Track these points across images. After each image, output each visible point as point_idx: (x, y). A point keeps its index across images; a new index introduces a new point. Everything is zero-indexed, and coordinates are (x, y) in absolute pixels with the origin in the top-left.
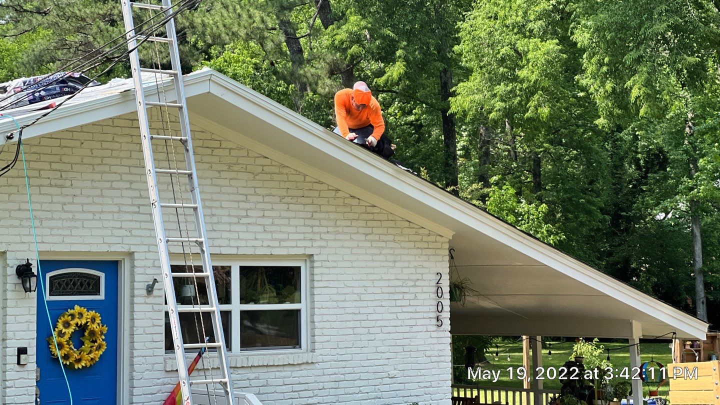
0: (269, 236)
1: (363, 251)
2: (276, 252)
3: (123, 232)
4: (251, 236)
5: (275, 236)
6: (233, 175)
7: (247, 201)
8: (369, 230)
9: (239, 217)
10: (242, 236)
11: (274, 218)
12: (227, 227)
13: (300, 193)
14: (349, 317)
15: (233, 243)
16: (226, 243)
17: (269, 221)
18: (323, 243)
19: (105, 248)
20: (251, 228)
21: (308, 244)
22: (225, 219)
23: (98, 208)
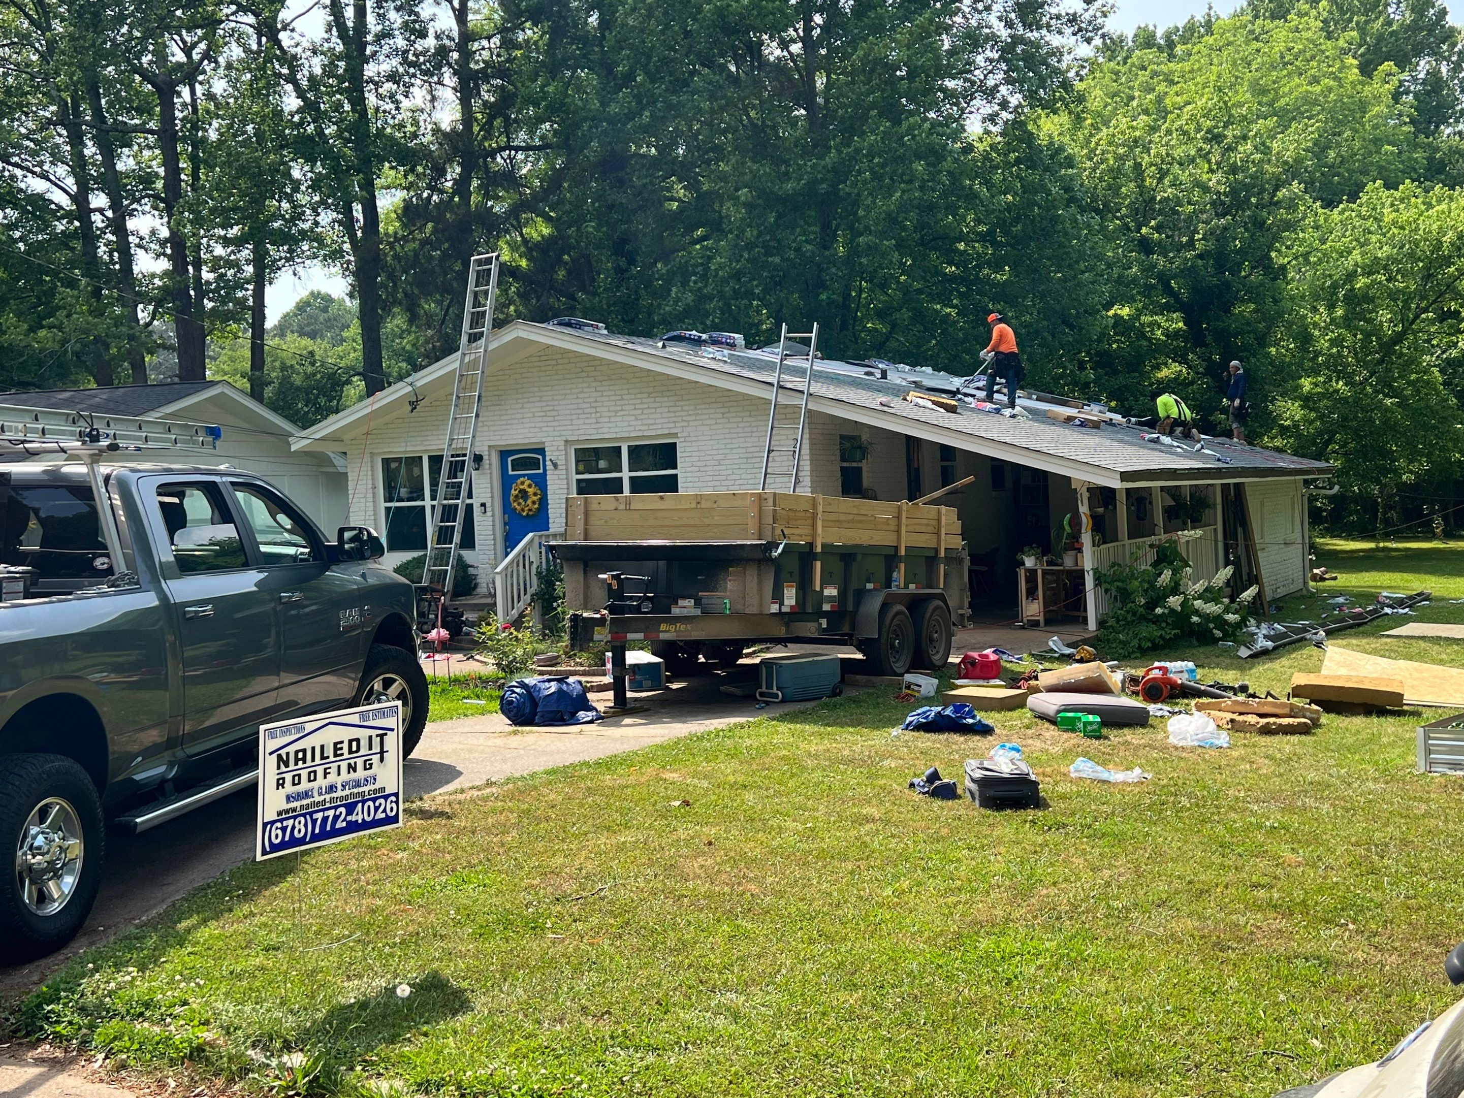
0: (639, 423)
1: (720, 426)
2: (646, 434)
3: (536, 430)
4: (626, 424)
5: (645, 422)
6: (612, 382)
7: (623, 399)
8: (726, 410)
9: (616, 412)
10: (619, 424)
11: (643, 409)
12: (607, 420)
13: (665, 388)
14: (710, 478)
15: (612, 430)
16: (607, 430)
17: (640, 412)
18: (685, 424)
19: (527, 441)
20: (626, 418)
21: (672, 425)
22: (605, 414)
23: (520, 416)
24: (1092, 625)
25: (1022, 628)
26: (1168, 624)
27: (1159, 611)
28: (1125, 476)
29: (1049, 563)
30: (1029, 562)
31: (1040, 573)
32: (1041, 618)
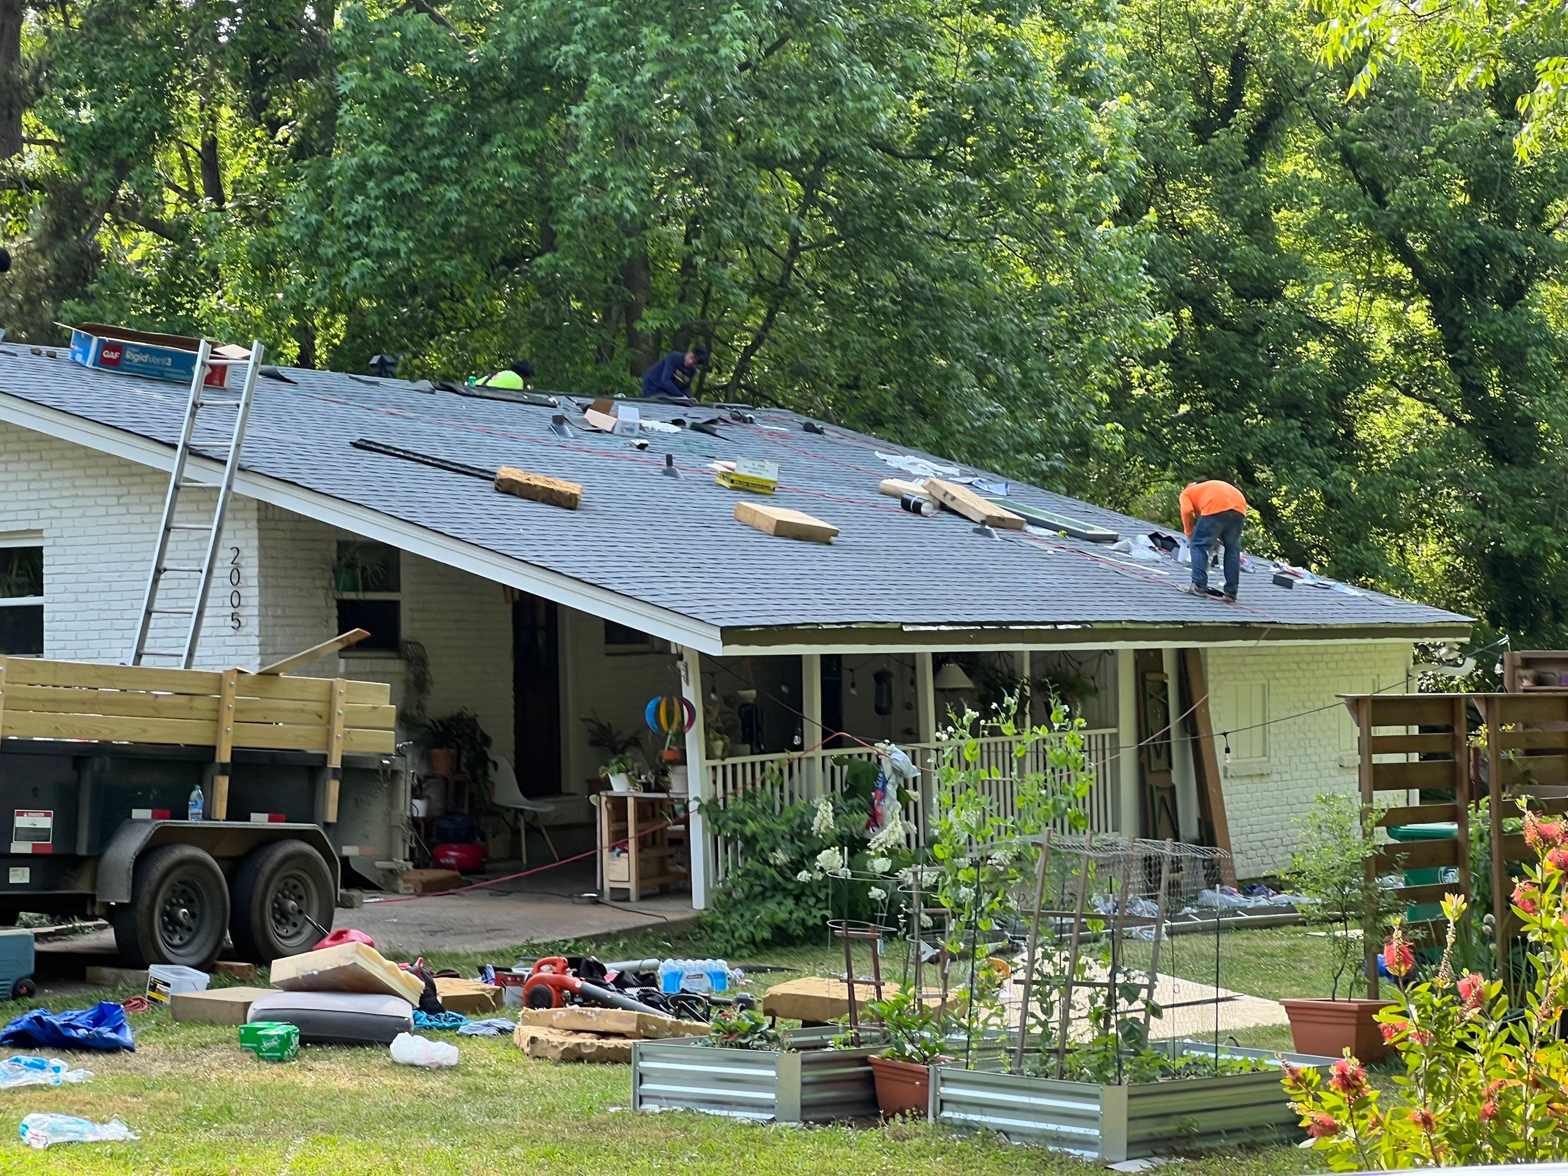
18: (55, 513)
21: (34, 514)
24: (699, 900)
25: (595, 902)
26: (818, 900)
27: (803, 876)
28: (730, 634)
29: (647, 788)
30: (619, 785)
31: (631, 802)
32: (632, 886)
